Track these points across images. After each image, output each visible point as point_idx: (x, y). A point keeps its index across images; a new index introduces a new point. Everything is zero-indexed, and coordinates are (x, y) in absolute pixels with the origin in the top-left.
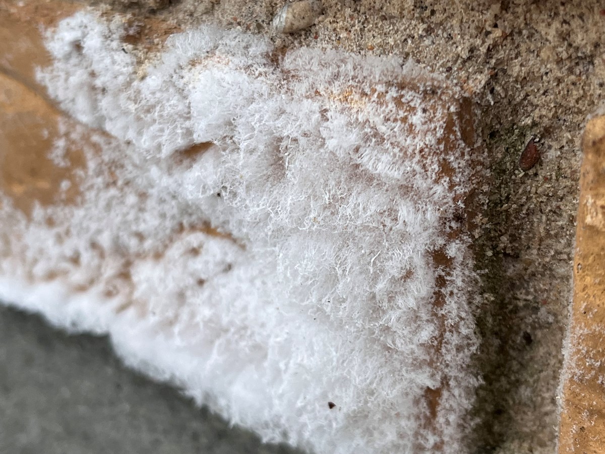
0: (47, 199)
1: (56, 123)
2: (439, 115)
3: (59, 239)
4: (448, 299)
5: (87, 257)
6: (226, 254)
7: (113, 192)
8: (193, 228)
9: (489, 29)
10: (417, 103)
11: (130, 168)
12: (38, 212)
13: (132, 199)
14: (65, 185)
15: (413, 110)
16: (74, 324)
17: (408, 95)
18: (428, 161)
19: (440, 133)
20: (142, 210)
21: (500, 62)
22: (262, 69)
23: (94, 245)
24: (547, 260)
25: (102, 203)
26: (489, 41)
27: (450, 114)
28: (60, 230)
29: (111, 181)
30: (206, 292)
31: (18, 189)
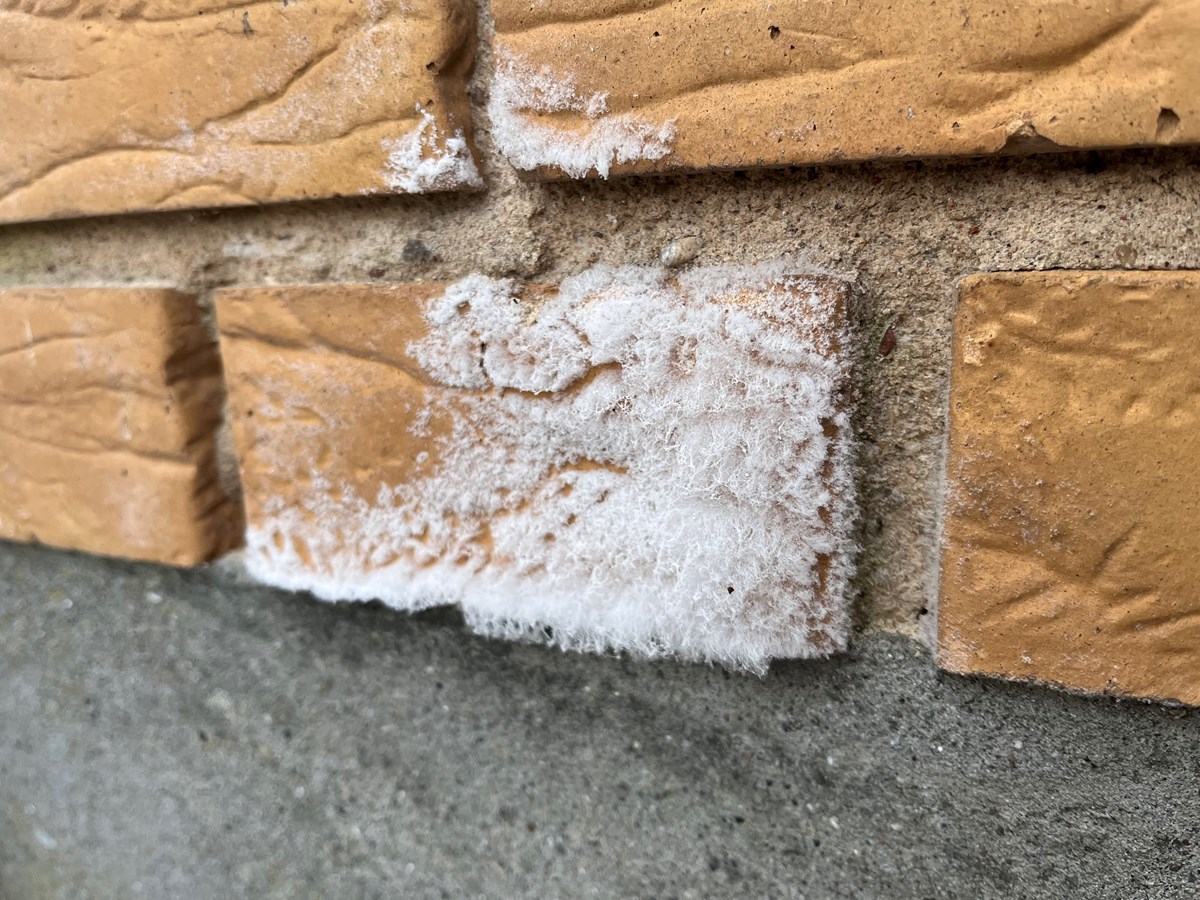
0: (397, 478)
1: (421, 393)
2: (830, 296)
3: (406, 517)
4: (836, 468)
5: (436, 528)
6: (603, 482)
7: (479, 450)
8: (566, 466)
9: (852, 239)
10: (812, 289)
11: (502, 420)
12: (385, 494)
13: (499, 453)
14: (422, 457)
15: (807, 295)
16: (417, 603)
17: (804, 283)
18: (821, 339)
19: (832, 311)
20: (510, 461)
21: (864, 263)
22: (655, 293)
23: (448, 513)
24: (899, 440)
25: (465, 465)
26: (854, 246)
27: (839, 295)
28: (408, 507)
29: (478, 439)
30: (577, 527)
31: (362, 475)
